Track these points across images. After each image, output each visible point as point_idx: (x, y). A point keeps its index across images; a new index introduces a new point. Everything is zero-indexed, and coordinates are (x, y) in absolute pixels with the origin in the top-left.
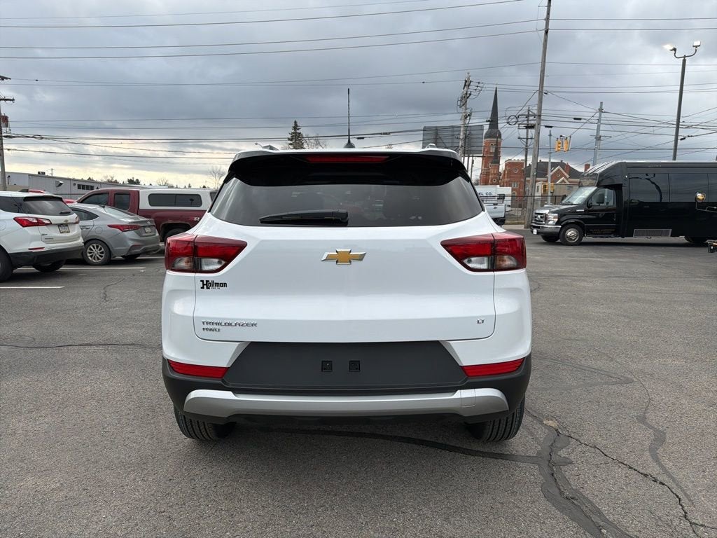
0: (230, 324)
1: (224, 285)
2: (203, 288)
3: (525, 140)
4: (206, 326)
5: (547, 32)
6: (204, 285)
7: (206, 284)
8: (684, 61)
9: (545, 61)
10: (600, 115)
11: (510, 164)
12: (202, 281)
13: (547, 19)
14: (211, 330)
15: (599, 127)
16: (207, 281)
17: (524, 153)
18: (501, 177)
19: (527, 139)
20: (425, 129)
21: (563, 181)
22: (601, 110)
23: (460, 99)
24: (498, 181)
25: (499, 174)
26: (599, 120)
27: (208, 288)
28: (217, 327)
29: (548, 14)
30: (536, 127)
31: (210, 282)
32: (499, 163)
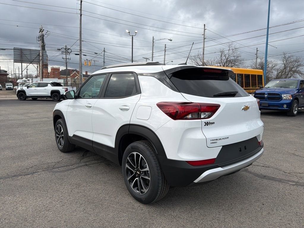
0: (221, 139)
1: (213, 123)
2: (205, 125)
3: (65, 59)
4: (212, 142)
5: (81, 15)
6: (206, 124)
7: (207, 124)
8: (133, 37)
9: (81, 28)
10: (104, 53)
11: (53, 69)
12: (205, 123)
13: (81, 10)
14: (214, 143)
15: (104, 57)
16: (207, 122)
17: (66, 65)
18: (49, 74)
19: (66, 59)
20: (15, 49)
21: (77, 78)
22: (104, 51)
23: (38, 37)
24: (48, 76)
25: (49, 73)
26: (104, 55)
27: (207, 125)
28: (215, 141)
29: (81, 8)
30: (80, 55)
31: (209, 122)
32: (48, 68)
